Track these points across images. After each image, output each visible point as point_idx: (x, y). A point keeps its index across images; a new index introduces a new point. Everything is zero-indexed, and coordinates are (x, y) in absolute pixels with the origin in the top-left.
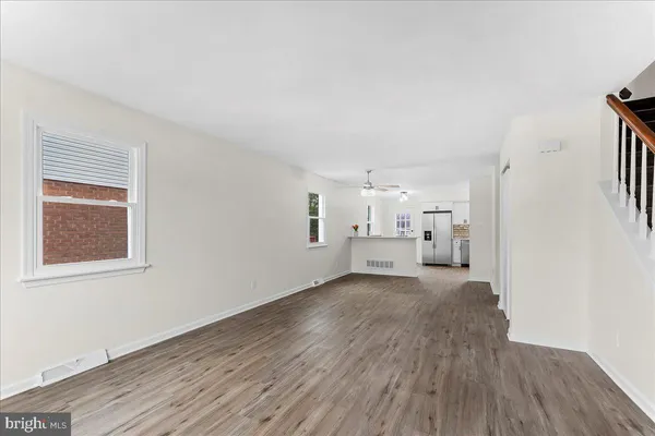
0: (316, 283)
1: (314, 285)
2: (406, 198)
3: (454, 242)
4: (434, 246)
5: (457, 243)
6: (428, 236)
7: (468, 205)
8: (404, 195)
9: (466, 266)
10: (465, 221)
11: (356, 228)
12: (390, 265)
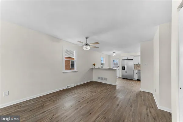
0: (68, 87)
1: (67, 88)
2: (115, 55)
3: (134, 71)
4: (126, 72)
5: (135, 71)
6: (124, 68)
7: (140, 57)
8: (114, 54)
9: (139, 80)
10: (139, 63)
11: (94, 65)
12: (106, 79)
